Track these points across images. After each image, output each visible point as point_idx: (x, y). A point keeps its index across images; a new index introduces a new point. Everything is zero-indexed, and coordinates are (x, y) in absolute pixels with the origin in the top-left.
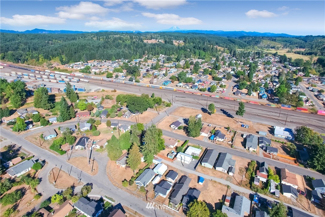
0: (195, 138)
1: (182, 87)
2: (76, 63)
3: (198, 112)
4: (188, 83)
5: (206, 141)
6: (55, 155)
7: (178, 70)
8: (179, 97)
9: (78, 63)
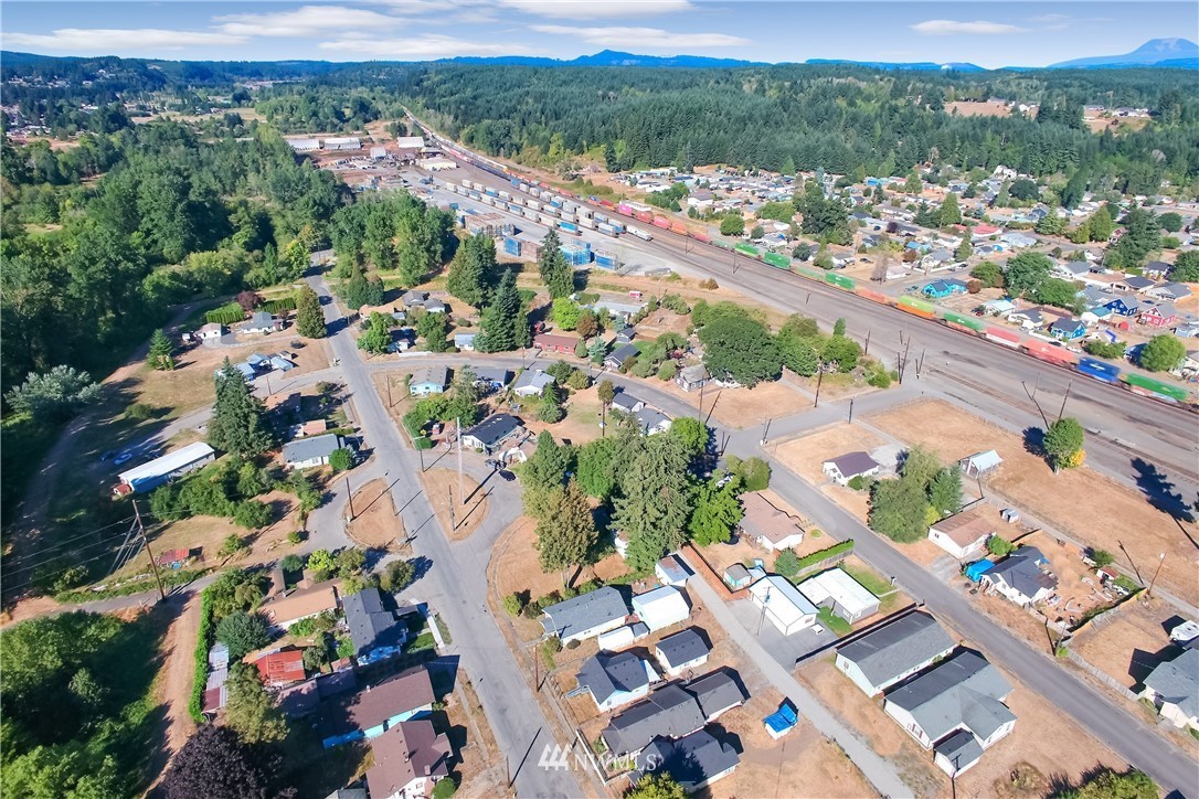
0: (899, 547)
1: (1006, 318)
2: (652, 171)
3: (1005, 440)
4: (1051, 307)
5: (939, 575)
6: (403, 443)
7: (1038, 241)
8: (956, 357)
9: (662, 170)
